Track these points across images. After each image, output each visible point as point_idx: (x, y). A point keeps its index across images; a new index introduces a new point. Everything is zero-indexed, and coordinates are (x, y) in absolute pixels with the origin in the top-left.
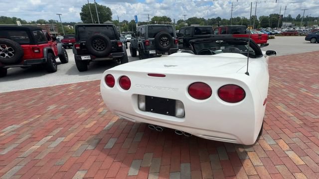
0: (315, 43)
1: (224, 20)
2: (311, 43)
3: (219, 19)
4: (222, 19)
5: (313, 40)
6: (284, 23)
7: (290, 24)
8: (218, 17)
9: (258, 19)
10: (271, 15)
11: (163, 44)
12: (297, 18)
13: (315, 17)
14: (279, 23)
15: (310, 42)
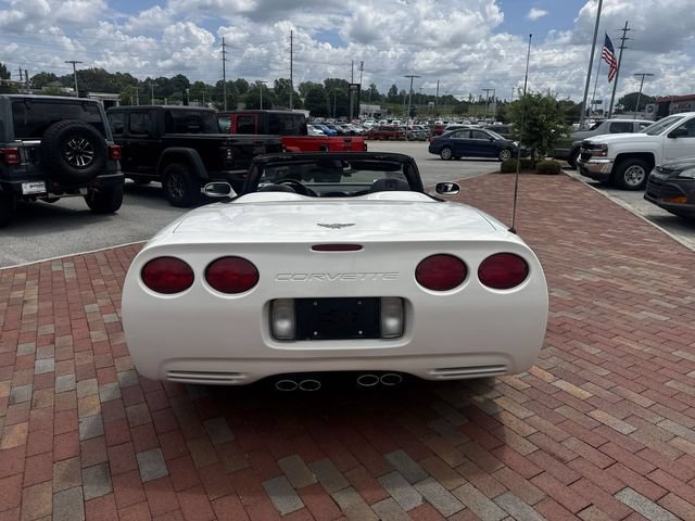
0: (450, 159)
1: (200, 85)
2: (443, 159)
3: (181, 81)
4: (192, 82)
5: (447, 153)
6: (363, 106)
7: (376, 108)
8: (180, 76)
9: (296, 90)
10: (329, 82)
11: (74, 161)
12: (389, 94)
13: (428, 94)
14: (352, 106)
15: (439, 157)
